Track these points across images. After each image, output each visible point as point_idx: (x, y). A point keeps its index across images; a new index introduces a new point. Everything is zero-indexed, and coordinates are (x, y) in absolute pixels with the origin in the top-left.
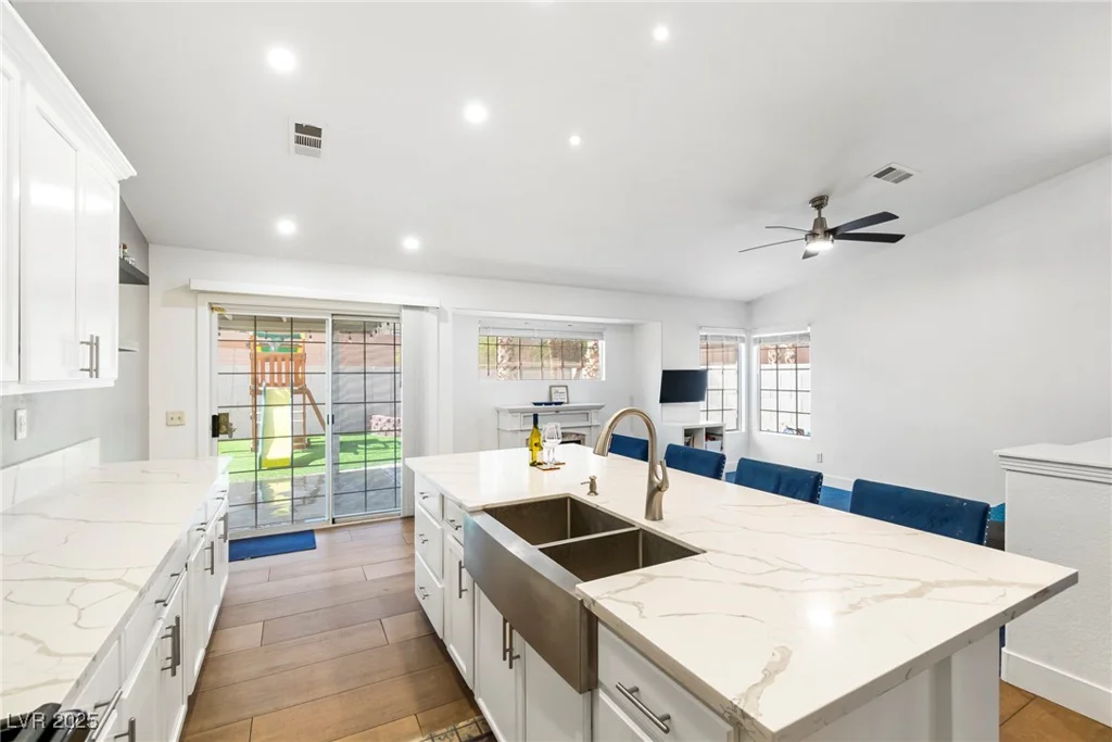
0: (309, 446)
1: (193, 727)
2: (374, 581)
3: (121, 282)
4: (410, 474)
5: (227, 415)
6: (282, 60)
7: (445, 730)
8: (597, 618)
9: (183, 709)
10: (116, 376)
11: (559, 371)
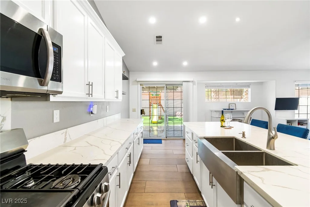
0: (162, 119)
1: (135, 179)
2: (175, 154)
3: (123, 80)
4: (184, 126)
5: (144, 110)
6: (152, 20)
7: (192, 201)
8: (243, 179)
9: (133, 174)
10: (122, 99)
11: (233, 99)
